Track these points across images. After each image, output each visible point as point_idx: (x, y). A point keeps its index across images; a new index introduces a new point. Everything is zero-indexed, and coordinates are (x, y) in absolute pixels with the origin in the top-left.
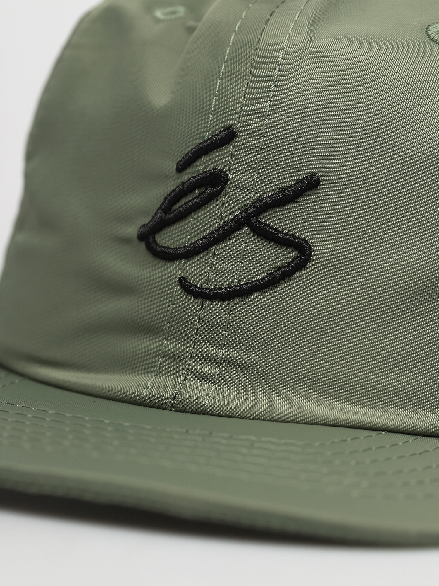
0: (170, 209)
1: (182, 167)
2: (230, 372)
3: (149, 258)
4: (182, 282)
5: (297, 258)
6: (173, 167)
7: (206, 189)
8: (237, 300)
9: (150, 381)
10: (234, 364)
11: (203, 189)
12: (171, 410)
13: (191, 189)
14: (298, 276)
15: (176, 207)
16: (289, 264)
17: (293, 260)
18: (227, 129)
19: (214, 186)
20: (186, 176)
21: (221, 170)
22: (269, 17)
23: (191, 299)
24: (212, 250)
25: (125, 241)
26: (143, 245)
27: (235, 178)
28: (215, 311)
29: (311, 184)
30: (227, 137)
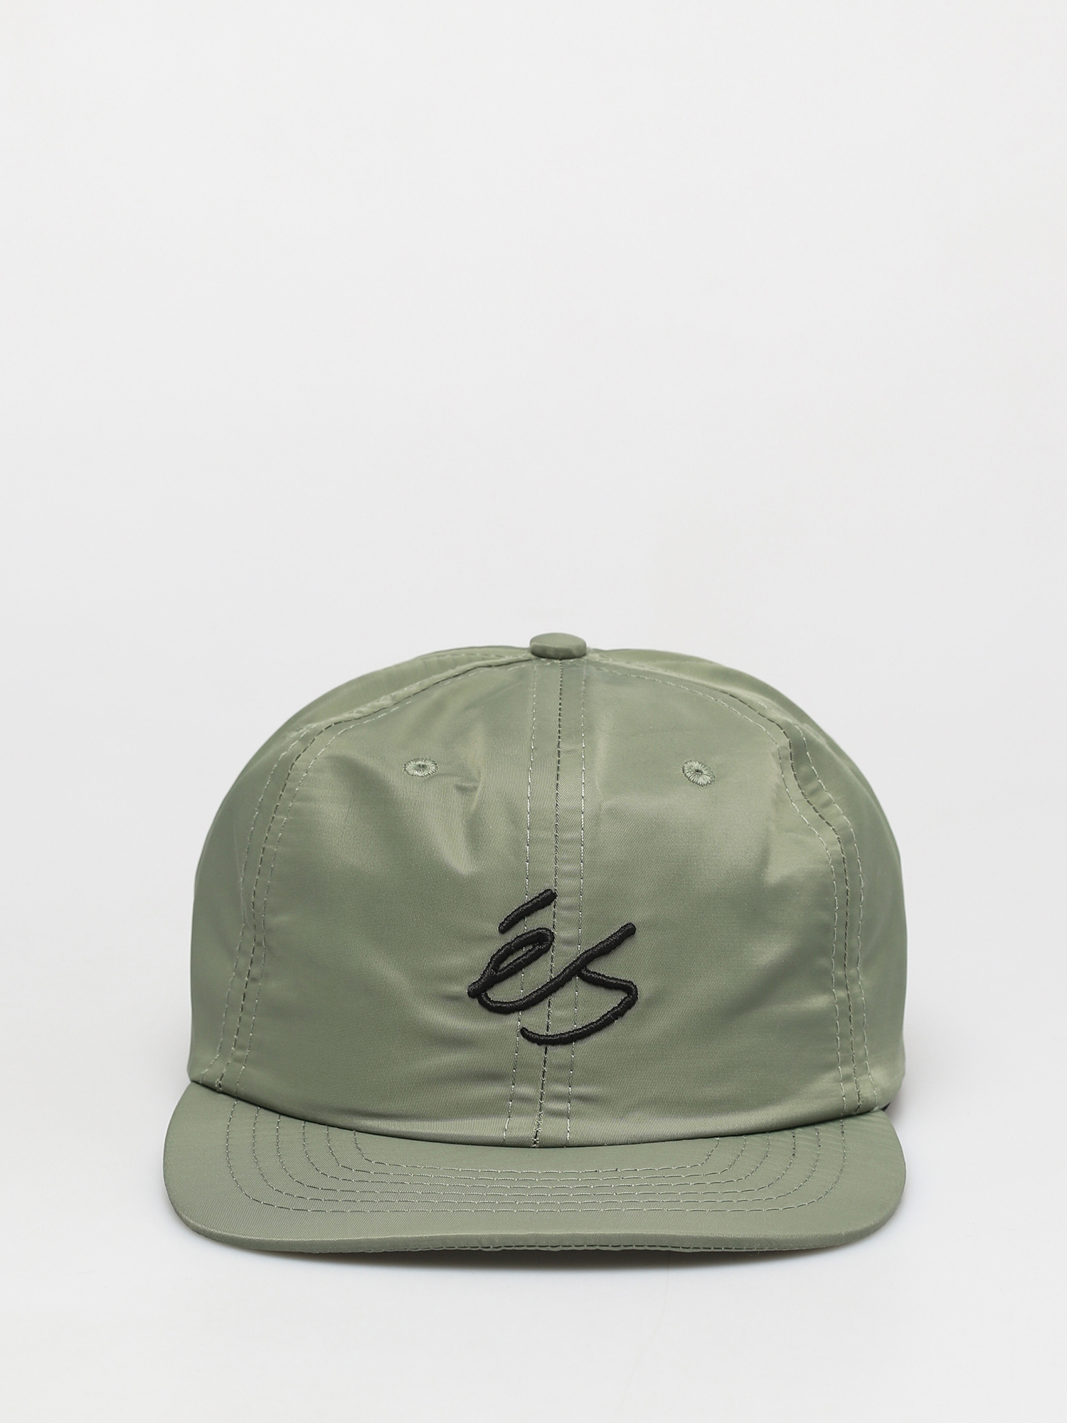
0: (498, 967)
1: (505, 928)
2: (581, 1106)
3: (485, 1012)
4: (524, 1032)
5: (625, 998)
6: (494, 928)
7: (534, 947)
8: (580, 1042)
9: (506, 1123)
10: (583, 1098)
11: (531, 947)
12: (534, 1147)
13: (518, 947)
14: (629, 1013)
15: (505, 964)
16: (619, 1005)
17: (622, 1001)
18: (546, 891)
19: (541, 944)
20: (510, 936)
21: (547, 930)
22: (558, 758)
23: (535, 1046)
24: (547, 1001)
25: (454, 998)
26: (476, 1001)
27: (560, 934)
28: (559, 1054)
29: (628, 932)
30: (547, 899)
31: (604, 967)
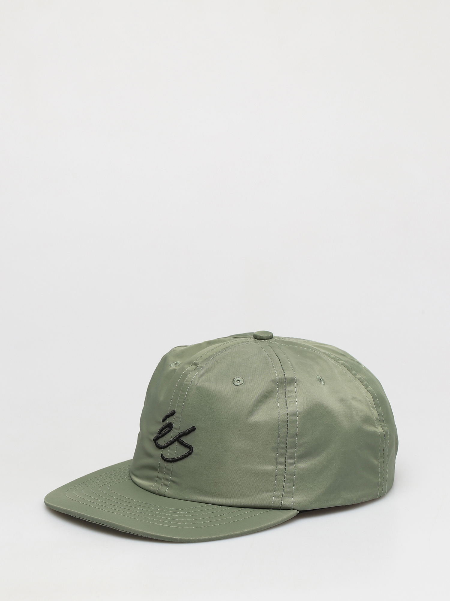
1: (163, 421)
4: (162, 455)
5: (189, 451)
6: (161, 420)
9: (154, 485)
11: (168, 428)
12: (157, 495)
13: (165, 427)
14: (190, 456)
15: (162, 433)
16: (187, 453)
18: (173, 410)
19: (170, 428)
20: (164, 424)
21: (172, 423)
23: (163, 461)
24: (169, 447)
25: (151, 441)
26: (154, 443)
27: (175, 426)
28: (170, 465)
29: (193, 429)
30: (173, 413)
31: (184, 439)
